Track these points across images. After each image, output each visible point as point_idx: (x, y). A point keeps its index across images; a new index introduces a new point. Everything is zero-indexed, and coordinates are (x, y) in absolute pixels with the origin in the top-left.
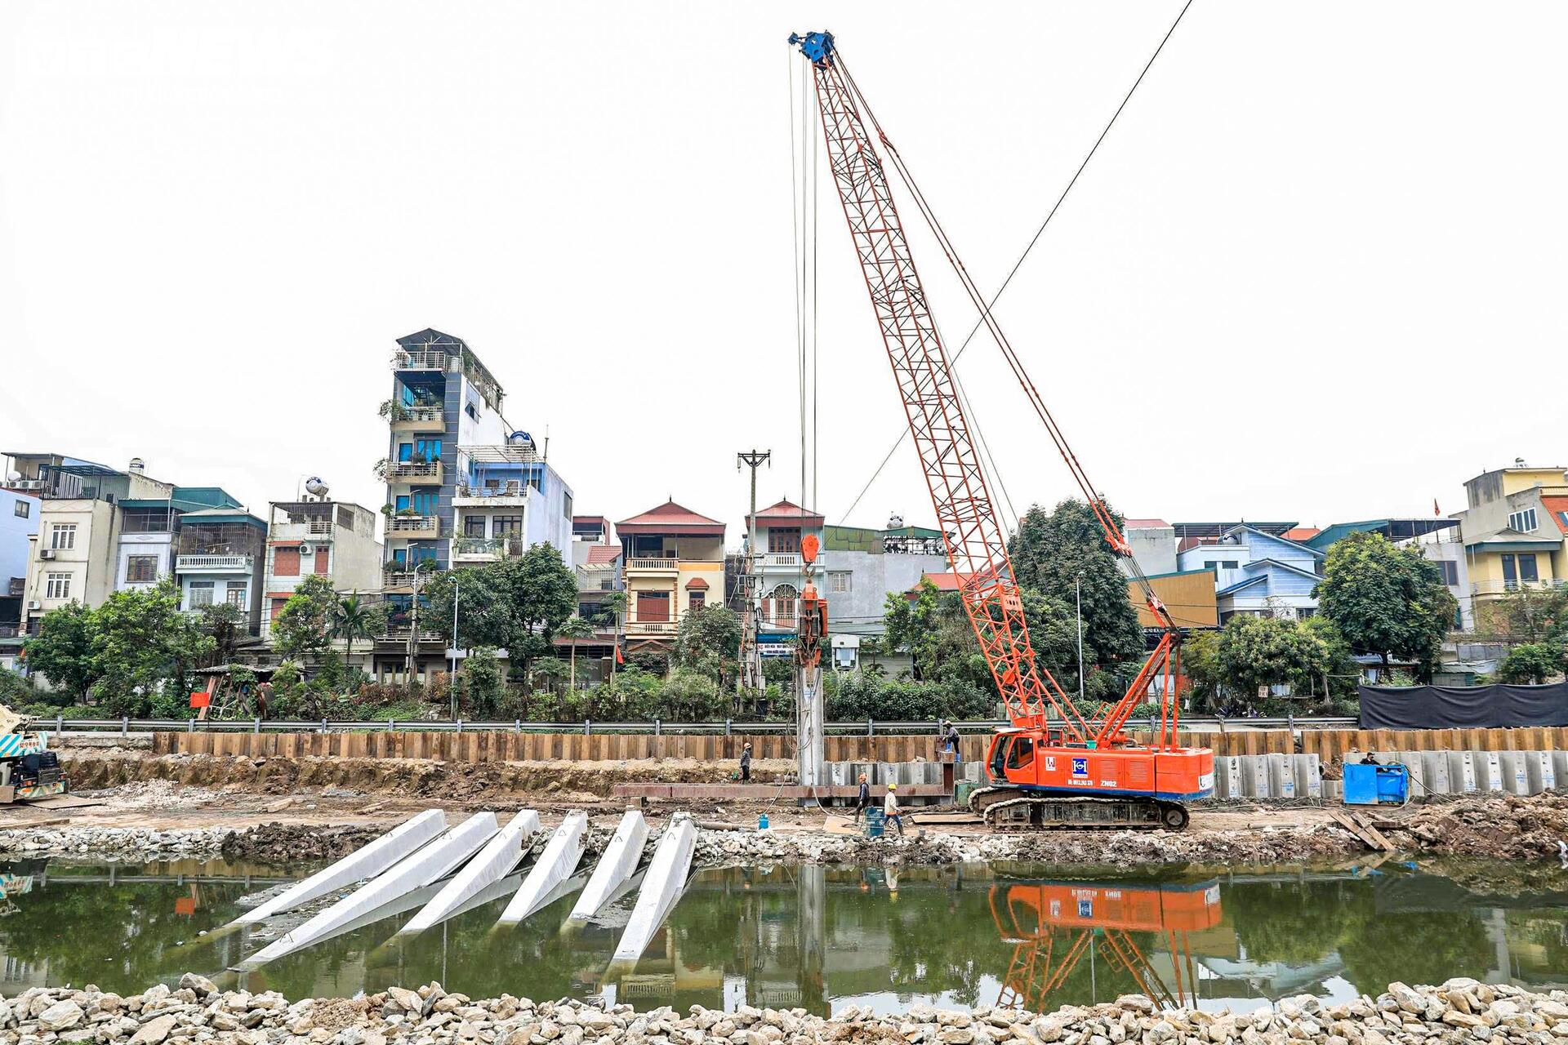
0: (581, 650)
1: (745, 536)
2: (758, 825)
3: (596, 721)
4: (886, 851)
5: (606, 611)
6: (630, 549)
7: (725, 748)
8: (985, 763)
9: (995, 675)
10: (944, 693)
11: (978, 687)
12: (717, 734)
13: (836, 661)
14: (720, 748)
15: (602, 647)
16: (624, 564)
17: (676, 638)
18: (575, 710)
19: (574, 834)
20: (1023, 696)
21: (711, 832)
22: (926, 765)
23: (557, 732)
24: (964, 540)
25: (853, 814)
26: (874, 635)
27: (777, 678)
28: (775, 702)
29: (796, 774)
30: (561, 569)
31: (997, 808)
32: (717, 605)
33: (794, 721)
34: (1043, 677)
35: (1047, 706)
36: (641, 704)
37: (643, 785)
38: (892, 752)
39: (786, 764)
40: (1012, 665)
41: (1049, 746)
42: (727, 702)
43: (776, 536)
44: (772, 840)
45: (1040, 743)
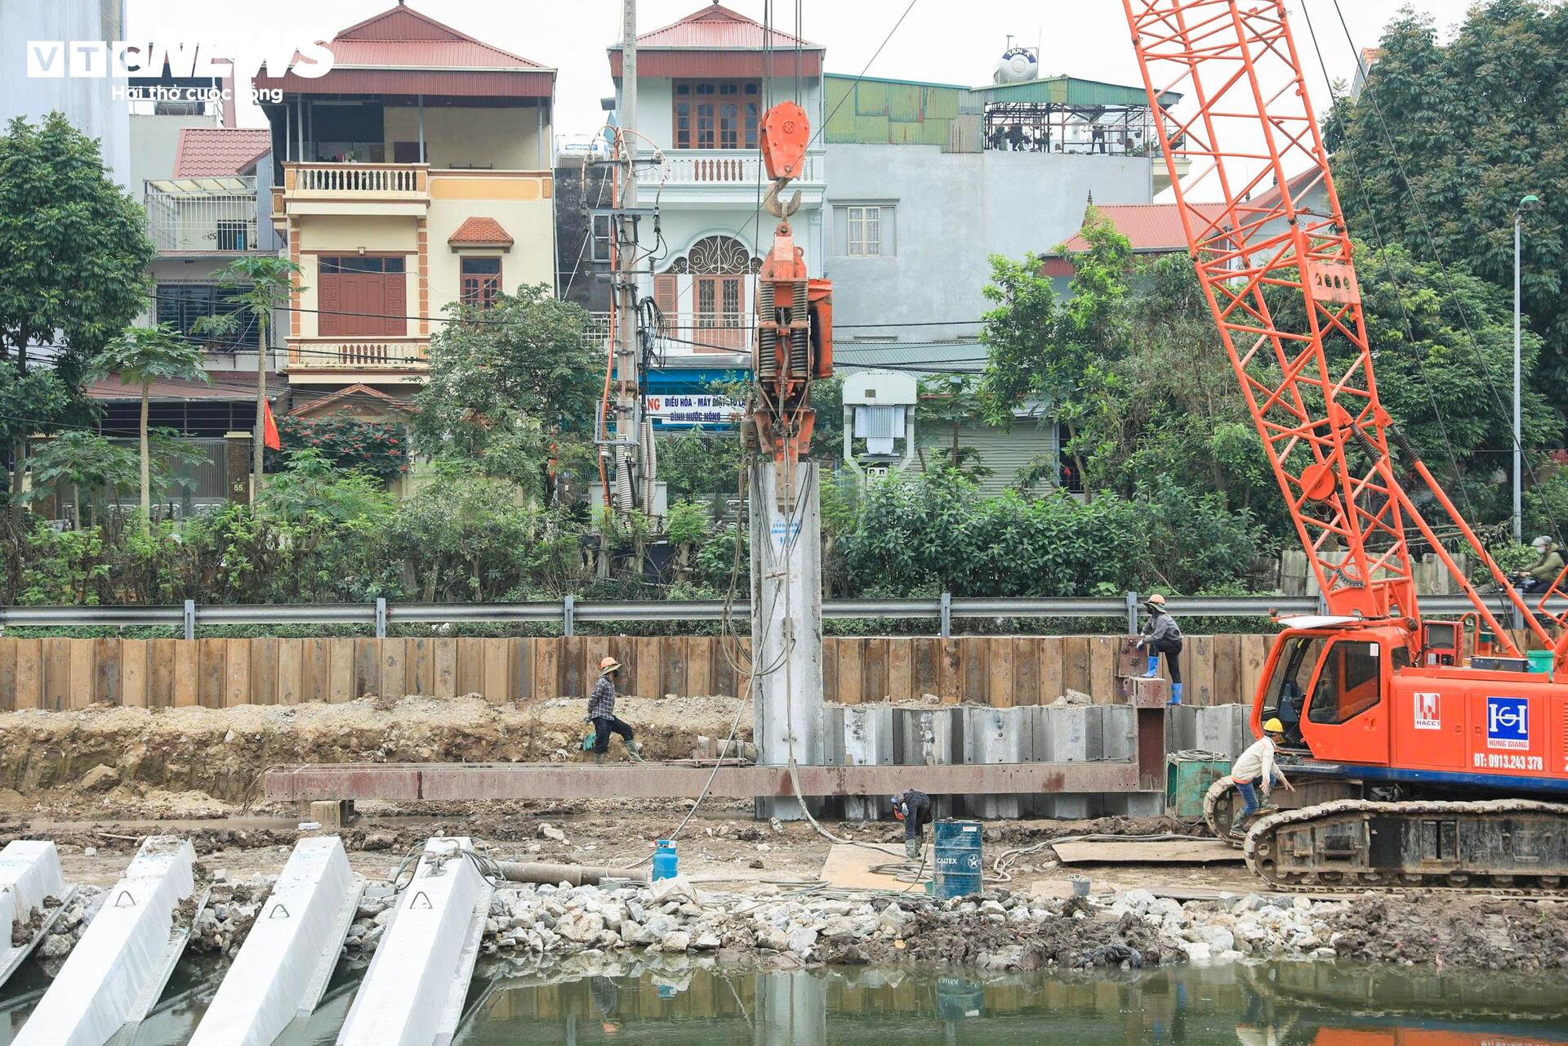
0: (167, 415)
1: (608, 105)
2: (647, 871)
3: (213, 603)
4: (984, 933)
5: (232, 308)
6: (294, 139)
7: (563, 670)
8: (1248, 709)
9: (1281, 475)
10: (1142, 525)
11: (1232, 508)
12: (539, 633)
13: (855, 440)
14: (548, 671)
15: (225, 405)
16: (279, 178)
17: (426, 380)
18: (154, 575)
19: (158, 901)
20: (1355, 534)
21: (527, 889)
22: (1090, 712)
23: (107, 633)
24: (1205, 109)
25: (899, 840)
26: (957, 372)
27: (698, 486)
28: (693, 548)
29: (749, 736)
30: (100, 192)
31: (1280, 825)
32: (537, 291)
33: (744, 599)
34: (1413, 483)
35: (1418, 559)
36: (335, 555)
37: (344, 770)
38: (1001, 680)
39: (722, 710)
40: (1326, 450)
41: (1423, 663)
42: (565, 548)
43: (693, 102)
44: (688, 908)
45: (1401, 657)
